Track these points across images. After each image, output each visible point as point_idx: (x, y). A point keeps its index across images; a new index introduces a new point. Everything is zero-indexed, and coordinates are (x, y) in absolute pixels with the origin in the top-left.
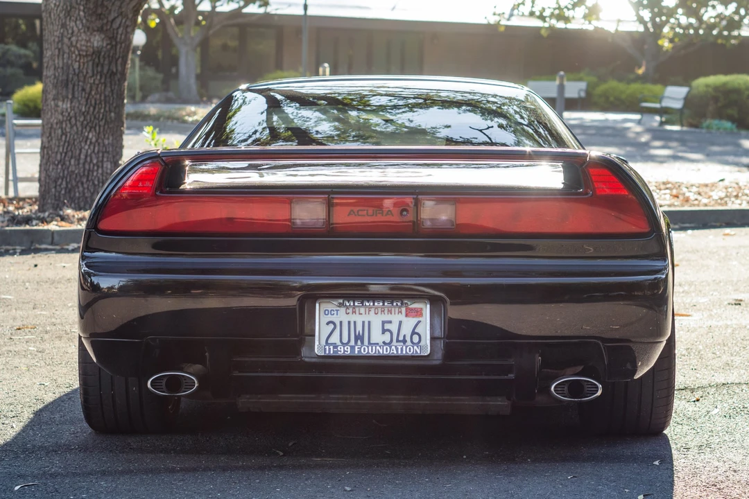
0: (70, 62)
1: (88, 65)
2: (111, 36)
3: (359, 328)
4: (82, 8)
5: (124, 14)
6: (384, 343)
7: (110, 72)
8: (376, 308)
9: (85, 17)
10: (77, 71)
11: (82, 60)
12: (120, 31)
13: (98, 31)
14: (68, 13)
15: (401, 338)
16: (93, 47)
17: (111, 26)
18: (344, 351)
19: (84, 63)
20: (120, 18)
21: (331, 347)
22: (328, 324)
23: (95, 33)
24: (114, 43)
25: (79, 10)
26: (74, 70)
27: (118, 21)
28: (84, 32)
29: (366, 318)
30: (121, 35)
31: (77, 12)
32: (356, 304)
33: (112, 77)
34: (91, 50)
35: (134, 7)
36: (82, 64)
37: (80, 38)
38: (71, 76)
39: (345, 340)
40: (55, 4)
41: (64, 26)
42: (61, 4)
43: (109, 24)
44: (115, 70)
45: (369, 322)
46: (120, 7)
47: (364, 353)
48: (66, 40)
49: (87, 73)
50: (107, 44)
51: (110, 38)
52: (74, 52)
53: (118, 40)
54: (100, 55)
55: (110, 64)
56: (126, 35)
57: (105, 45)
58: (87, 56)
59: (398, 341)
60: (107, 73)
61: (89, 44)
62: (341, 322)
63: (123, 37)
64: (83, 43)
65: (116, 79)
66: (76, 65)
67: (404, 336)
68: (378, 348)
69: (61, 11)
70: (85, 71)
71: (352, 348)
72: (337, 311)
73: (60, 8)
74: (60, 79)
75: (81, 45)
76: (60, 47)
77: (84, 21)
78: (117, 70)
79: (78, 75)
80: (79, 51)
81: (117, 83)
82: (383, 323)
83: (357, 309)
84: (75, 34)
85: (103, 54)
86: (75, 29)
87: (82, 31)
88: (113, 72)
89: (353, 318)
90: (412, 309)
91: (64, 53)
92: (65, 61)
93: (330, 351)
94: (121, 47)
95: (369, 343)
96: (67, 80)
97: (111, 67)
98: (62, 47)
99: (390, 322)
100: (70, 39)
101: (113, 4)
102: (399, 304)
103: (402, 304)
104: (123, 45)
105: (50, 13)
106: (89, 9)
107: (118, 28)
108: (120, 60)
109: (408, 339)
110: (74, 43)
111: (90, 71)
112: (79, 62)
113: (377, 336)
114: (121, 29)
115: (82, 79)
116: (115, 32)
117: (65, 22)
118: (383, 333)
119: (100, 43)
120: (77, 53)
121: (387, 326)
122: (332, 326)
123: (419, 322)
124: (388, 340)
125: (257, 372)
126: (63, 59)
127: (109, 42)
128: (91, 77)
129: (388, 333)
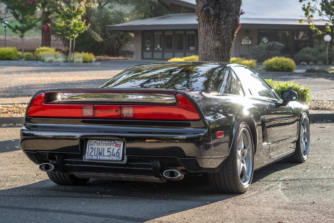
0: (207, 52)
1: (214, 53)
2: (223, 42)
3: (101, 150)
4: (212, 31)
5: (228, 33)
6: (108, 155)
7: (222, 56)
8: (106, 143)
9: (213, 35)
10: (209, 56)
11: (211, 52)
12: (226, 40)
13: (218, 40)
14: (206, 34)
15: (113, 154)
16: (216, 47)
17: (223, 38)
18: (95, 158)
19: (212, 53)
20: (226, 35)
21: (91, 156)
22: (91, 148)
23: (217, 41)
24: (224, 45)
25: (211, 32)
26: (208, 55)
27: (226, 36)
28: (213, 41)
29: (103, 147)
30: (227, 42)
31: (210, 33)
32: (100, 142)
33: (223, 58)
34: (215, 47)
35: (232, 31)
36: (211, 53)
37: (211, 43)
38: (207, 57)
39: (96, 154)
40: (202, 30)
41: (205, 38)
42: (204, 30)
43: (222, 37)
44: (224, 55)
45: (104, 148)
46: (226, 31)
47: (101, 159)
48: (206, 44)
49: (213, 56)
50: (221, 45)
51: (222, 43)
52: (209, 49)
53: (226, 43)
54: (218, 49)
55: (222, 52)
56: (229, 42)
57: (220, 45)
58: (213, 50)
59: (112, 155)
60: (221, 56)
61: (214, 45)
62: (95, 148)
63: (228, 42)
64: (212, 45)
65: (225, 58)
66: (209, 54)
67: (114, 153)
68: (105, 157)
69: (204, 33)
70: (212, 56)
71: (97, 157)
72: (94, 144)
73: (204, 32)
74: (204, 58)
75: (211, 46)
76: (203, 46)
77: (213, 37)
78: (225, 55)
79: (210, 57)
80: (210, 48)
81: (225, 60)
82: (108, 149)
83: (100, 144)
84: (209, 41)
85: (219, 49)
86: (209, 39)
87: (212, 40)
88: (223, 56)
89: (99, 147)
90: (117, 144)
91: (205, 49)
92: (205, 52)
93: (90, 157)
94: (227, 46)
95: (103, 155)
96: (206, 59)
97: (223, 54)
98: (204, 47)
99: (110, 148)
100: (207, 43)
101: (224, 30)
102: (113, 142)
103: (114, 142)
104: (228, 45)
105: (200, 34)
106: (214, 32)
107: (225, 39)
108: (227, 51)
109: (115, 154)
110: (209, 45)
111: (214, 56)
112: (210, 52)
113: (106, 153)
114: (227, 39)
115: (211, 59)
116: (224, 40)
117: (206, 37)
118: (108, 152)
119: (218, 45)
120: (210, 49)
121: (109, 150)
122: (92, 149)
123: (119, 149)
124: (109, 155)
125: (73, 164)
126: (205, 51)
127: (222, 44)
128: (215, 58)
129: (109, 153)
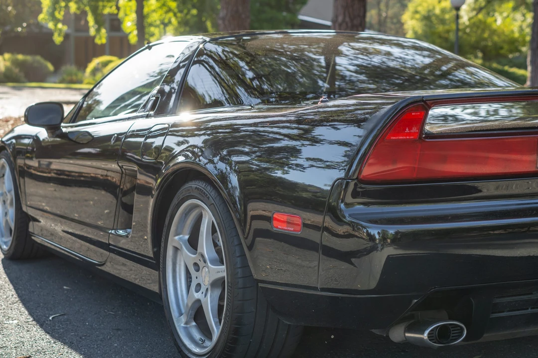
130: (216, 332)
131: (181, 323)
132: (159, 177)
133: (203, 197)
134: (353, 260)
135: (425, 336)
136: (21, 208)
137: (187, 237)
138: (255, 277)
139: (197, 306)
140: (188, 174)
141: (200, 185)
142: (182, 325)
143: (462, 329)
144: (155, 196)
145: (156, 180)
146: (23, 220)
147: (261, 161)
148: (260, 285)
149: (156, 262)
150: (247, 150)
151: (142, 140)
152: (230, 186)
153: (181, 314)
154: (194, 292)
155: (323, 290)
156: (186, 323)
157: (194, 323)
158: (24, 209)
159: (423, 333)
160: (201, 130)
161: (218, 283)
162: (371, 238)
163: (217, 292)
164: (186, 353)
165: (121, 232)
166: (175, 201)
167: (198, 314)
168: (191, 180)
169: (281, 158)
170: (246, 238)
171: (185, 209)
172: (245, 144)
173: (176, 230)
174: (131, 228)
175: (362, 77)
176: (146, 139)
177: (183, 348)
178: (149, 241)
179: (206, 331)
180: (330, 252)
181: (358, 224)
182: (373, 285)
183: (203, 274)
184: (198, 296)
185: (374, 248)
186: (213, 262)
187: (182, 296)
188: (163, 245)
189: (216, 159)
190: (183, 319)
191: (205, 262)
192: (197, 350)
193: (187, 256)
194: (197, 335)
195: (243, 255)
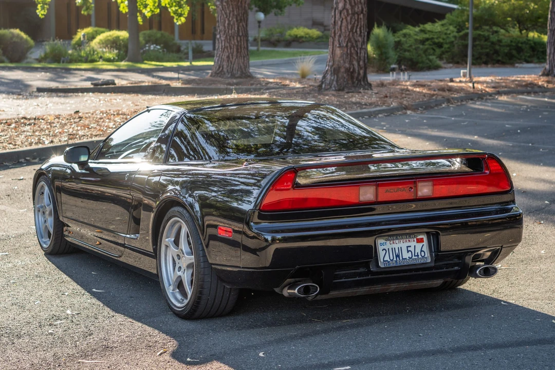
3: (397, 251)
6: (409, 258)
8: (403, 240)
15: (416, 254)
18: (392, 264)
21: (386, 263)
22: (383, 250)
29: (399, 245)
32: (394, 238)
39: (392, 259)
45: (401, 248)
47: (401, 264)
59: (415, 256)
62: (388, 249)
71: (395, 262)
72: (386, 243)
82: (407, 247)
83: (395, 241)
89: (393, 246)
90: (418, 239)
93: (386, 265)
95: (403, 259)
99: (410, 246)
103: (414, 237)
109: (419, 254)
113: (405, 255)
118: (408, 252)
121: (409, 249)
122: (385, 252)
123: (423, 245)
129: (410, 252)
130: (190, 293)
131: (170, 290)
132: (158, 201)
133: (182, 216)
134: (258, 253)
135: (296, 291)
136: (59, 218)
137: (173, 239)
138: (210, 261)
139: (179, 280)
140: (173, 203)
141: (180, 209)
142: (171, 291)
143: (317, 288)
144: (155, 212)
145: (156, 202)
146: (60, 226)
147: (224, 196)
148: (213, 266)
149: (155, 255)
150: (215, 189)
151: (146, 177)
152: (195, 210)
153: (170, 285)
154: (177, 271)
155: (243, 268)
156: (173, 290)
157: (178, 290)
158: (61, 218)
159: (295, 290)
160: (184, 175)
161: (190, 266)
162: (266, 240)
163: (190, 271)
164: (173, 307)
165: (132, 236)
166: (166, 218)
167: (180, 285)
168: (175, 206)
169: (237, 196)
170: (204, 240)
171: (171, 223)
172: (215, 186)
173: (167, 235)
174: (139, 234)
175: (316, 137)
176: (149, 177)
177: (171, 305)
178: (151, 241)
179: (184, 294)
180: (246, 249)
181: (260, 233)
182: (268, 265)
183: (183, 261)
184: (179, 273)
185: (267, 247)
186: (188, 254)
187: (171, 274)
188: (159, 244)
189: (187, 196)
190: (171, 288)
191: (183, 254)
192: (179, 305)
193: (173, 250)
194: (179, 297)
195: (203, 250)
